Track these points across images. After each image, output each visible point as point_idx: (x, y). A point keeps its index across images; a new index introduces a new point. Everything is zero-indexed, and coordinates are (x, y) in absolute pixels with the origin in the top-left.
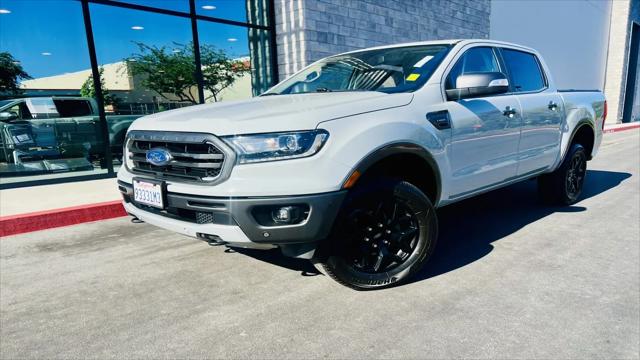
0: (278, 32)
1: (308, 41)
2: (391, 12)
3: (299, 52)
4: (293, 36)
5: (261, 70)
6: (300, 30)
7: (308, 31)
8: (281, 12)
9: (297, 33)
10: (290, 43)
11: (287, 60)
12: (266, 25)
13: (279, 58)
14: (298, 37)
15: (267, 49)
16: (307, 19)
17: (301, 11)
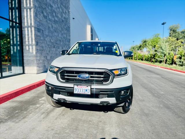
0: (23, 26)
1: (35, 31)
2: (53, 24)
3: (32, 34)
4: (29, 29)
5: (15, 39)
6: (32, 27)
7: (35, 27)
8: (24, 19)
9: (31, 27)
10: (28, 30)
11: (27, 37)
12: (18, 22)
13: (23, 35)
14: (31, 29)
15: (18, 31)
16: (35, 23)
17: (33, 20)
